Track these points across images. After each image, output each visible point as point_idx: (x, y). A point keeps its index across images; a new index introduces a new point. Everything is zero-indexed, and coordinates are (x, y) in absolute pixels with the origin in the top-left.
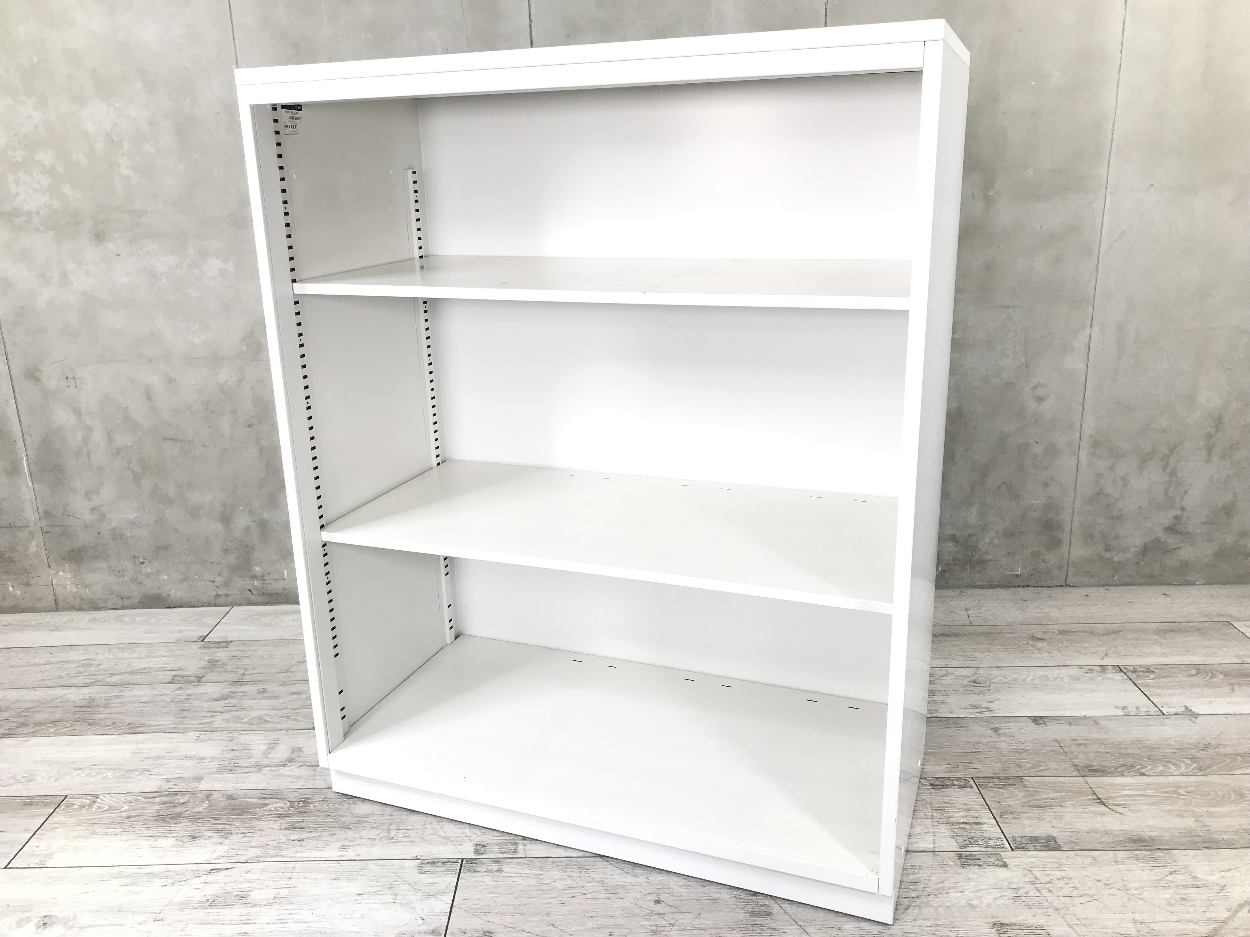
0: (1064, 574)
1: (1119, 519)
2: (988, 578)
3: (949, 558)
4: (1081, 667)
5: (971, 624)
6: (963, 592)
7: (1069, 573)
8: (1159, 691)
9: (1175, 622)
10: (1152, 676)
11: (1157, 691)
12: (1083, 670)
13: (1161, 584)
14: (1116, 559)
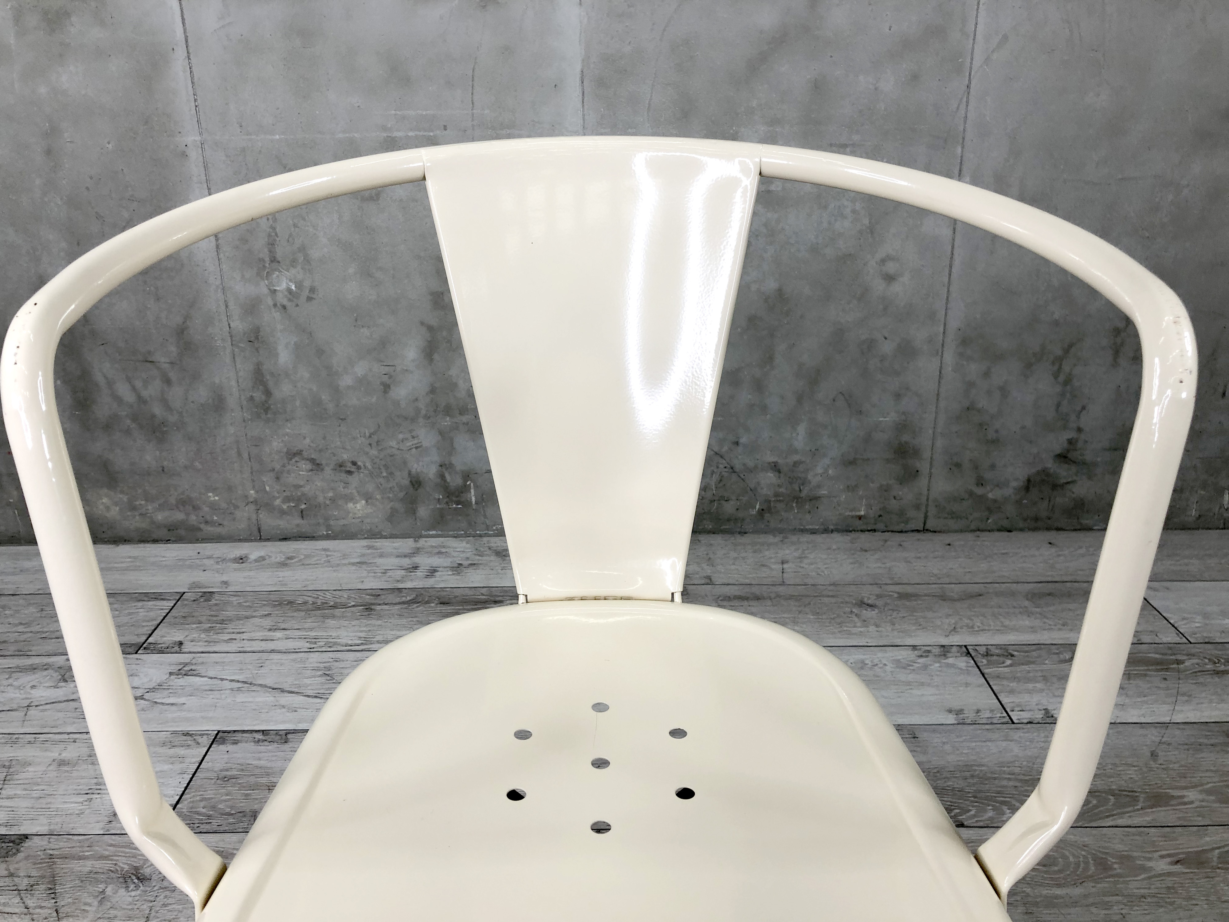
0: (922, 516)
1: (995, 442)
2: (821, 520)
3: (769, 493)
4: (914, 647)
5: (783, 584)
6: (786, 538)
7: (929, 514)
8: (1013, 685)
9: (1056, 582)
10: (1008, 662)
11: (1011, 685)
12: (916, 652)
13: (1048, 529)
14: (990, 495)
